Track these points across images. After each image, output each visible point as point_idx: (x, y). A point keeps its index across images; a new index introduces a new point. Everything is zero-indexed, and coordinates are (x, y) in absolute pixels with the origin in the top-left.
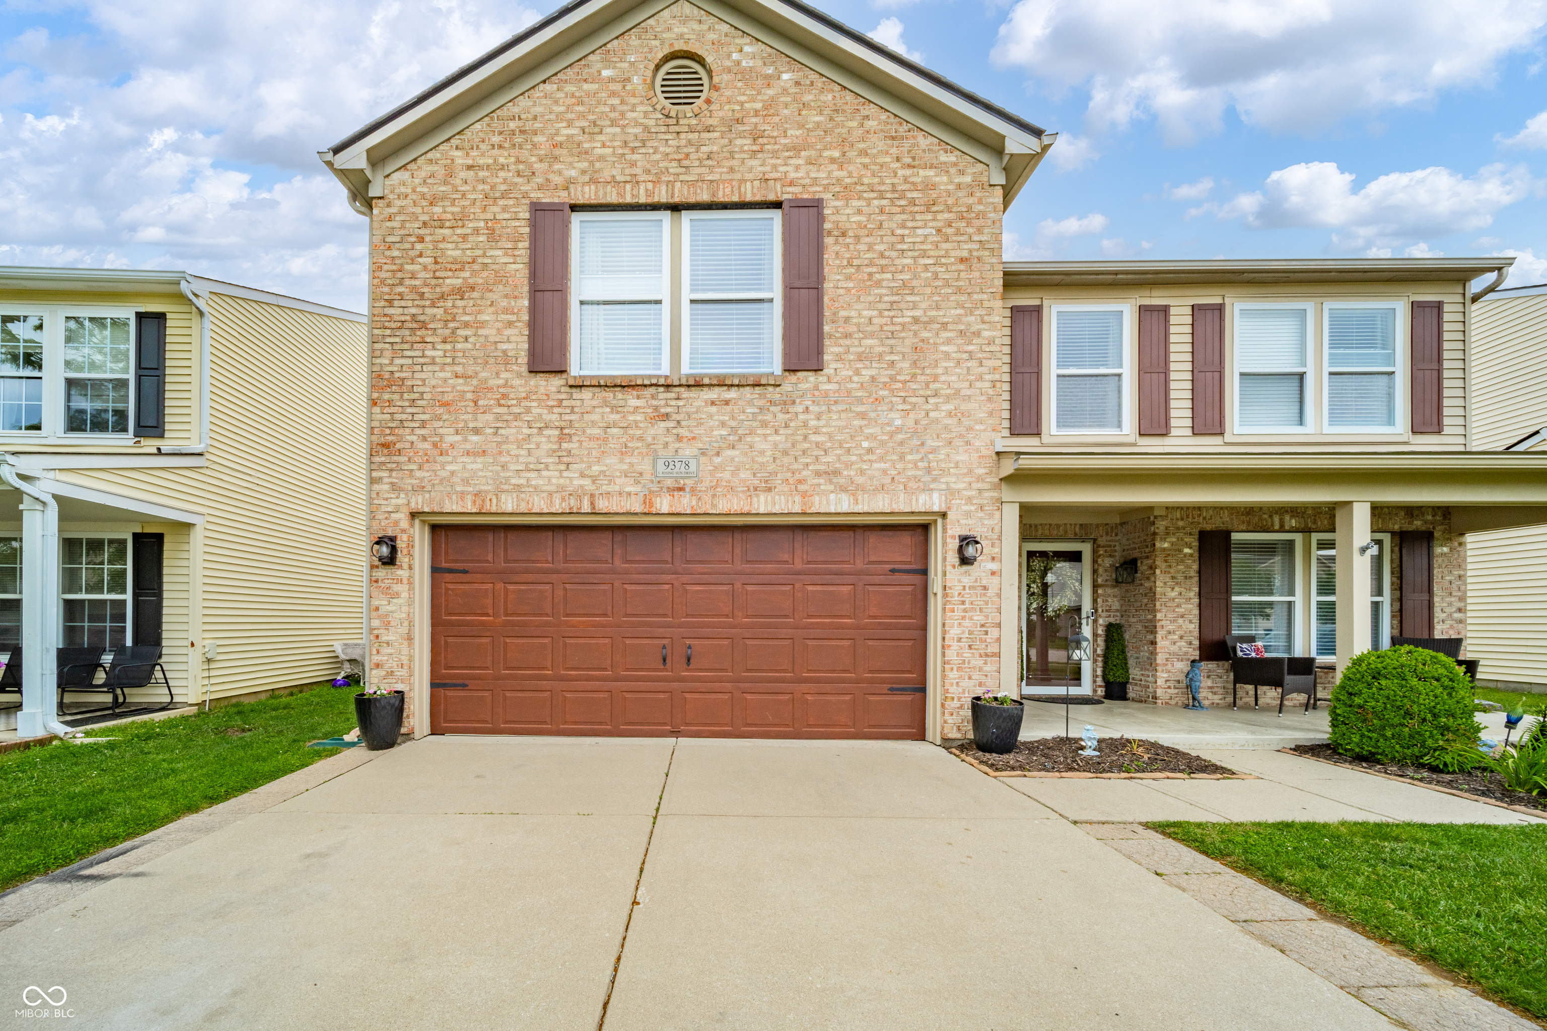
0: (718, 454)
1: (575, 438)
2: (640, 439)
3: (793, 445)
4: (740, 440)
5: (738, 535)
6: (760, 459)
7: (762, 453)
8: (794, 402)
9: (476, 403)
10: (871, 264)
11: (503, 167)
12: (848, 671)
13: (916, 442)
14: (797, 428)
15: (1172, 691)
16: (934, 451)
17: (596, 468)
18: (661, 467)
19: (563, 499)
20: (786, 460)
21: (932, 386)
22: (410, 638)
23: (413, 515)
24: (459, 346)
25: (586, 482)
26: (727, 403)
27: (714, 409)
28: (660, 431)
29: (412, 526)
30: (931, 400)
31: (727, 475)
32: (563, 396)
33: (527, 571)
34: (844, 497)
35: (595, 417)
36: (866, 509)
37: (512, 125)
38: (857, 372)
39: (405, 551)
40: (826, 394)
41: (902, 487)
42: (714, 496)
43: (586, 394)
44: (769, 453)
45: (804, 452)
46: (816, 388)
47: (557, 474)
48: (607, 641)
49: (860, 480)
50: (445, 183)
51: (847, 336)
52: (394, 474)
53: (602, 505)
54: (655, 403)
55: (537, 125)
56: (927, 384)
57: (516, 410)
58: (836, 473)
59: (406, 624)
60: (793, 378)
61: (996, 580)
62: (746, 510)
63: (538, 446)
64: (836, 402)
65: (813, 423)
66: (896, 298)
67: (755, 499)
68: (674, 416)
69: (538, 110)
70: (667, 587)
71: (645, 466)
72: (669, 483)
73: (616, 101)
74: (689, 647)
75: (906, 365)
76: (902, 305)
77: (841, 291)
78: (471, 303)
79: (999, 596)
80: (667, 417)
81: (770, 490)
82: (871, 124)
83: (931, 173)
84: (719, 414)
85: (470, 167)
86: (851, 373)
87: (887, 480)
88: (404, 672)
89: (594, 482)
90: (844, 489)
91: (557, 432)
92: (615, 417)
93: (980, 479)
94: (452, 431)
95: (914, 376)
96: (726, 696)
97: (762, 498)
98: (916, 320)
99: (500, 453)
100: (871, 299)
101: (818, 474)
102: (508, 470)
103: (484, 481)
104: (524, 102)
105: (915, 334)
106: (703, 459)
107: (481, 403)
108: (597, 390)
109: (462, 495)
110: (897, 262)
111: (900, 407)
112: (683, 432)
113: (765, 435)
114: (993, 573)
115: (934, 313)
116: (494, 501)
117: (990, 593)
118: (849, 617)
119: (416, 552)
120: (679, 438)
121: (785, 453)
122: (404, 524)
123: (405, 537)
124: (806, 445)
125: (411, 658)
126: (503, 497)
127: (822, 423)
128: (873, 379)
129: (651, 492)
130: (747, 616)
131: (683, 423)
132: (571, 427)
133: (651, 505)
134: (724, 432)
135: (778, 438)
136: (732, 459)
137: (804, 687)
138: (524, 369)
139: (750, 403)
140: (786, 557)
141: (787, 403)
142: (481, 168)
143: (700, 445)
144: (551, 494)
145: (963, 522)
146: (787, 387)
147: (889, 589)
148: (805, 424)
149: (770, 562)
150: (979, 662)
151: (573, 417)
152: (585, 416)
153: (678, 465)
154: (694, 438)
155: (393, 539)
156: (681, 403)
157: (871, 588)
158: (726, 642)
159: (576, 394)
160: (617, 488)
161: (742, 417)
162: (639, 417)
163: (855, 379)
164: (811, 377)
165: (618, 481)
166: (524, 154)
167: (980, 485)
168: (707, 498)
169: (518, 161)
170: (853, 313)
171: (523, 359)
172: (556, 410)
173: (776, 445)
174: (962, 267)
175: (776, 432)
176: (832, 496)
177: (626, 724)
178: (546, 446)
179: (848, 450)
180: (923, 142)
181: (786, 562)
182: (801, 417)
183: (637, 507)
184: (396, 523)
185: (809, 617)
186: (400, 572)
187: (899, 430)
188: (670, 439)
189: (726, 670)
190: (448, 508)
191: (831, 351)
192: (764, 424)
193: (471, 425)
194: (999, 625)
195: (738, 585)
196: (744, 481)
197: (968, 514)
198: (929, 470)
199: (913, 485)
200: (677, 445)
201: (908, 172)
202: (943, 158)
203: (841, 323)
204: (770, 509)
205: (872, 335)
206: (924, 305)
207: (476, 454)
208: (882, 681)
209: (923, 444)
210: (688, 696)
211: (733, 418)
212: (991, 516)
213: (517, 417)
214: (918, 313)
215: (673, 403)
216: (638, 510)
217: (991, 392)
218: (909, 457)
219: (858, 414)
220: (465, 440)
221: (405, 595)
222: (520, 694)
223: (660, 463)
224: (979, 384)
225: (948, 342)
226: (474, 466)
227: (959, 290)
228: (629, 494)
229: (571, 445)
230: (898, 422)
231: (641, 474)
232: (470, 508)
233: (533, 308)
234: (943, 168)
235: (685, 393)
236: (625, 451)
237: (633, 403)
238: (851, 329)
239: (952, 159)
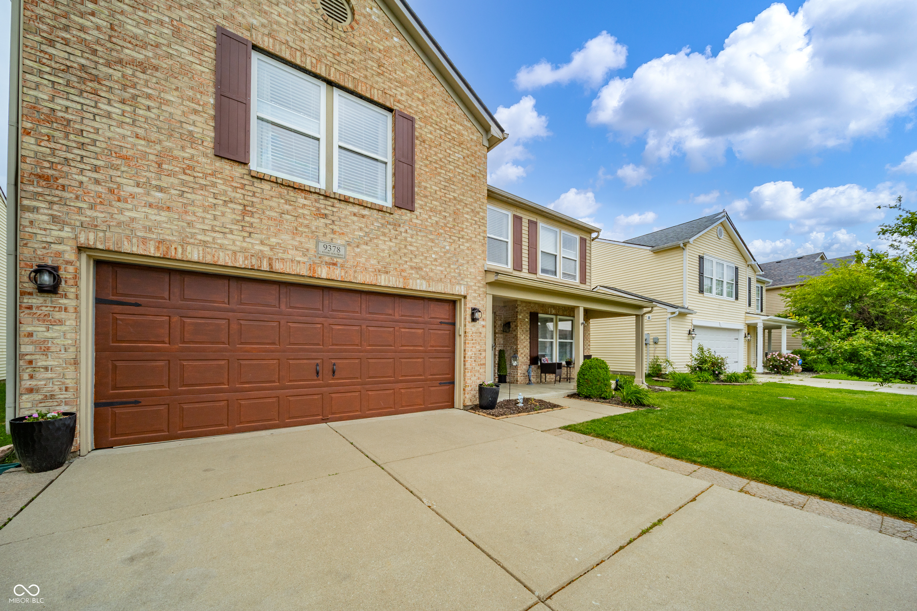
0: (358, 246)
1: (256, 215)
2: (307, 226)
3: (400, 249)
4: (371, 241)
5: (363, 297)
6: (382, 254)
7: (383, 250)
8: (400, 226)
9: (160, 165)
10: (436, 163)
12: (421, 375)
13: (455, 259)
14: (401, 240)
15: (522, 378)
16: (462, 265)
17: (273, 241)
18: (321, 248)
19: (246, 258)
20: (396, 257)
21: (461, 233)
22: (76, 363)
23: (80, 249)
24: (139, 111)
25: (266, 249)
26: (363, 216)
27: (355, 219)
28: (321, 225)
29: (79, 259)
30: (461, 240)
31: (363, 260)
32: (246, 182)
33: (204, 309)
34: (424, 282)
35: (273, 204)
36: (434, 290)
38: (430, 217)
39: (71, 282)
40: (416, 225)
41: (449, 281)
42: (355, 272)
43: (266, 186)
44: (386, 252)
45: (405, 254)
46: (411, 220)
47: (241, 238)
48: (275, 362)
49: (431, 274)
51: (426, 197)
52: (56, 207)
53: (278, 266)
54: (317, 205)
56: (459, 231)
57: (203, 182)
58: (420, 269)
59: (72, 349)
60: (399, 212)
61: (484, 329)
62: (374, 282)
63: (223, 214)
64: (420, 231)
65: (409, 239)
66: (447, 184)
67: (379, 277)
68: (330, 217)
70: (319, 326)
71: (311, 245)
72: (327, 259)
74: (334, 365)
75: (451, 219)
76: (449, 189)
77: (423, 172)
78: (154, 80)
79: (485, 337)
80: (325, 216)
81: (387, 273)
84: (359, 223)
86: (427, 217)
87: (443, 277)
88: (69, 395)
89: (271, 249)
90: (423, 278)
91: (241, 208)
92: (287, 207)
93: (479, 282)
94: (131, 182)
95: (454, 226)
96: (357, 394)
97: (383, 277)
98: (455, 198)
99: (186, 212)
100: (436, 181)
101: (412, 268)
102: (193, 227)
103: (168, 232)
105: (455, 205)
106: (348, 248)
107: (164, 166)
108: (274, 185)
109: (144, 241)
110: (447, 166)
111: (449, 240)
112: (336, 228)
113: (385, 241)
114: (483, 326)
115: (462, 197)
116: (180, 250)
117: (482, 335)
118: (421, 346)
119: (83, 283)
120: (333, 232)
121: (395, 253)
122: (70, 255)
123: (71, 269)
124: (406, 251)
125: (77, 382)
126: (189, 248)
127: (413, 240)
128: (437, 222)
129: (314, 263)
130: (370, 345)
131: (336, 223)
132: (253, 206)
133: (314, 271)
134: (361, 234)
135: (391, 244)
136: (366, 251)
137: (400, 385)
138: (210, 152)
139: (377, 220)
140: (390, 312)
141: (396, 225)
143: (347, 239)
144: (235, 253)
145: (473, 301)
146: (396, 216)
147: (439, 332)
148: (405, 239)
149: (382, 314)
150: (478, 368)
151: (254, 200)
152: (265, 201)
153: (333, 248)
154: (343, 234)
155: (56, 269)
156: (335, 210)
157: (432, 331)
158: (357, 361)
159: (257, 183)
160: (290, 257)
161: (372, 227)
162: (306, 212)
163: (429, 220)
164: (409, 214)
165: (290, 252)
167: (479, 285)
168: (351, 272)
170: (428, 186)
171: (209, 143)
172: (239, 191)
173: (390, 248)
174: (473, 179)
175: (391, 240)
176: (418, 281)
177: (290, 418)
178: (230, 216)
179: (426, 258)
181: (390, 315)
182: (403, 234)
183: (304, 272)
184: (59, 254)
185: (402, 346)
186: (63, 301)
187: (448, 252)
188: (328, 231)
189: (357, 378)
190: (126, 247)
191: (418, 203)
192: (384, 234)
193: (154, 182)
194: (485, 351)
195: (364, 327)
196: (372, 265)
197: (475, 298)
198: (460, 274)
199: (453, 280)
200: (332, 236)
203: (422, 189)
204: (387, 284)
205: (436, 200)
206: (458, 192)
207: (159, 208)
208: (436, 380)
209: (457, 261)
210: (333, 395)
211: (367, 226)
212: (483, 300)
213: (203, 187)
214: (456, 195)
215: (330, 208)
216: (305, 274)
217: (483, 241)
218: (452, 266)
219: (430, 239)
220: (148, 194)
221: (71, 322)
222: (197, 405)
223: (321, 246)
224: (479, 237)
225: (467, 213)
226: (158, 218)
227: (471, 190)
228: (299, 262)
229: (252, 220)
230: (448, 248)
231: (308, 250)
232: (152, 251)
233: (219, 107)
234: (466, 128)
235: (337, 204)
236: (295, 232)
237: (302, 201)
238: (428, 194)
239: (469, 125)
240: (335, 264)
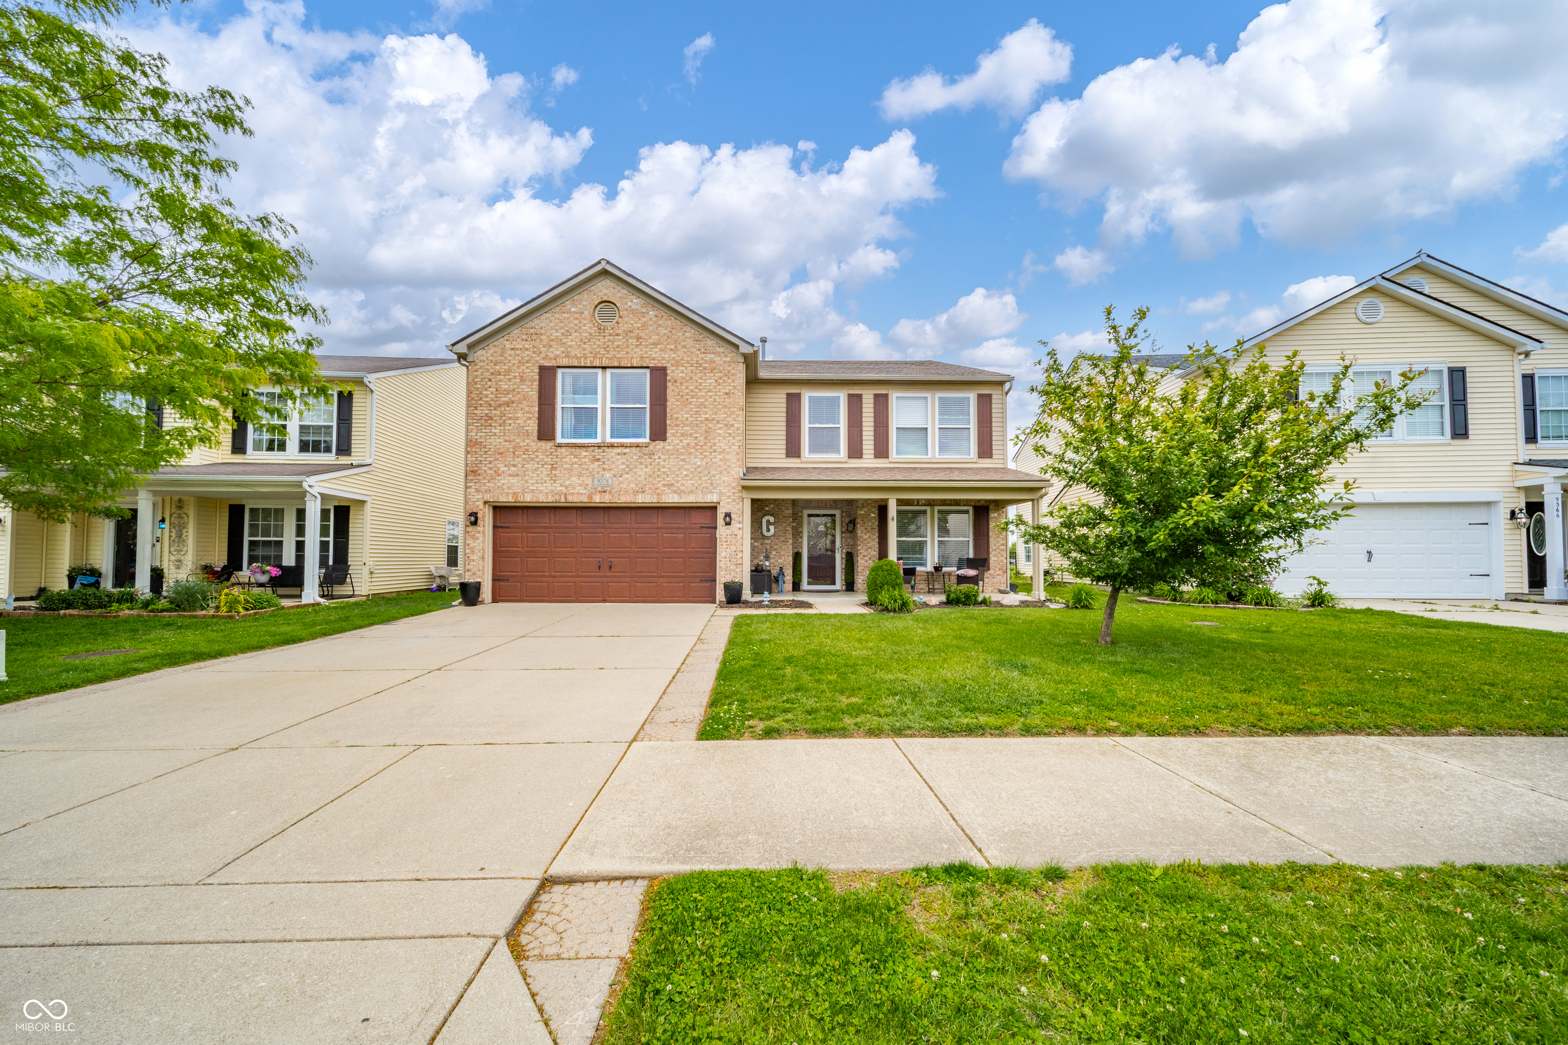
0: (621, 477)
1: (558, 469)
2: (587, 470)
3: (654, 473)
4: (630, 470)
5: (632, 511)
6: (639, 479)
7: (640, 476)
8: (654, 454)
9: (514, 453)
10: (688, 394)
11: (527, 349)
12: (682, 573)
13: (706, 472)
14: (655, 465)
16: (713, 476)
17: (567, 483)
18: (596, 482)
19: (553, 496)
20: (650, 479)
21: (713, 448)
22: (483, 558)
23: (485, 503)
24: (507, 428)
25: (563, 488)
26: (625, 454)
27: (619, 457)
28: (595, 466)
29: (484, 507)
30: (713, 454)
31: (625, 486)
32: (553, 451)
33: (537, 527)
34: (676, 495)
35: (567, 460)
36: (685, 501)
37: (531, 331)
38: (681, 441)
39: (481, 519)
40: (668, 450)
41: (701, 491)
42: (619, 495)
43: (563, 450)
44: (643, 476)
45: (658, 476)
46: (664, 448)
47: (550, 485)
48: (572, 558)
49: (683, 488)
50: (502, 356)
51: (676, 426)
52: (476, 485)
53: (570, 498)
54: (593, 454)
55: (543, 331)
56: (711, 447)
57: (532, 456)
58: (672, 485)
59: (482, 551)
60: (654, 443)
61: (741, 532)
62: (633, 501)
63: (542, 472)
64: (672, 454)
65: (662, 463)
66: (698, 410)
67: (637, 496)
68: (601, 460)
69: (543, 325)
70: (601, 535)
71: (589, 481)
72: (600, 489)
73: (577, 322)
74: (611, 562)
75: (702, 438)
76: (701, 413)
77: (674, 406)
78: (512, 409)
79: (742, 539)
80: (598, 460)
81: (643, 492)
82: (688, 334)
83: (713, 356)
84: (623, 459)
85: (512, 349)
86: (678, 442)
87: (694, 488)
88: (480, 573)
89: (566, 489)
90: (675, 492)
91: (550, 466)
92: (576, 460)
93: (733, 488)
94: (503, 465)
95: (705, 443)
96: (627, 584)
97: (640, 495)
98: (707, 419)
99: (525, 475)
100: (687, 410)
101: (664, 485)
102: (528, 483)
103: (517, 488)
104: (536, 321)
105: (706, 425)
106: (614, 479)
107: (516, 453)
108: (567, 448)
109: (508, 494)
110: (699, 394)
111: (700, 457)
112: (605, 467)
113: (641, 469)
114: (739, 529)
115: (714, 417)
116: (522, 496)
117: (738, 537)
118: (682, 548)
119: (486, 519)
120: (604, 469)
121: (650, 476)
122: (481, 507)
123: (481, 513)
124: (659, 473)
125: (484, 567)
126: (526, 495)
127: (666, 463)
128: (688, 444)
129: (591, 493)
130: (637, 548)
131: (605, 463)
132: (556, 464)
133: (592, 498)
134: (623, 467)
135: (647, 470)
136: (627, 479)
137: (662, 580)
138: (536, 438)
139: (635, 454)
140: (655, 521)
141: (651, 455)
142: (517, 349)
143: (613, 473)
144: (547, 493)
145: (727, 507)
146: (651, 447)
147: (700, 535)
148: (659, 464)
149: (647, 523)
150: (733, 567)
151: (557, 460)
152: (563, 459)
153: (603, 481)
154: (610, 469)
155: (476, 514)
156: (604, 454)
157: (692, 535)
158: (627, 559)
159: (559, 450)
160: (576, 491)
161: (632, 461)
162: (586, 460)
163: (680, 444)
164: (661, 443)
165: (577, 488)
166: (537, 344)
167: (734, 491)
168: (616, 496)
169: (534, 347)
170: (679, 416)
171: (535, 434)
172: (549, 457)
173: (646, 473)
174: (726, 397)
175: (646, 467)
176: (670, 495)
177: (582, 597)
178: (545, 473)
179: (677, 475)
180: (710, 343)
181: (655, 523)
182: (657, 461)
183: (585, 500)
184: (478, 506)
185: (664, 548)
186: (479, 528)
187: (699, 466)
188: (600, 470)
189: (627, 572)
190: (502, 500)
191: (670, 432)
192: (641, 463)
193: (512, 463)
194: (742, 551)
195: (633, 534)
196: (632, 488)
197: (728, 503)
198: (712, 484)
199: (705, 490)
200: (603, 472)
201: (703, 355)
202: (718, 350)
203: (674, 420)
204: (643, 500)
205: (687, 425)
206: (710, 413)
207: (514, 476)
208: (696, 577)
209: (709, 473)
210: (610, 584)
211: (627, 461)
212: (738, 504)
213: (532, 459)
214: (707, 416)
215: (601, 454)
217: (738, 451)
218: (703, 479)
219: (681, 459)
220: (509, 470)
221: (481, 538)
222: (534, 584)
223: (596, 480)
224: (733, 447)
225: (720, 428)
226: (513, 481)
227: (725, 407)
228: (582, 493)
229: (556, 472)
230: (699, 463)
231: (587, 485)
232: (511, 500)
233: (540, 412)
234: (718, 354)
235: (607, 450)
236: (580, 475)
237: (584, 453)
238: (679, 423)
239: (722, 350)
240: (605, 492)
